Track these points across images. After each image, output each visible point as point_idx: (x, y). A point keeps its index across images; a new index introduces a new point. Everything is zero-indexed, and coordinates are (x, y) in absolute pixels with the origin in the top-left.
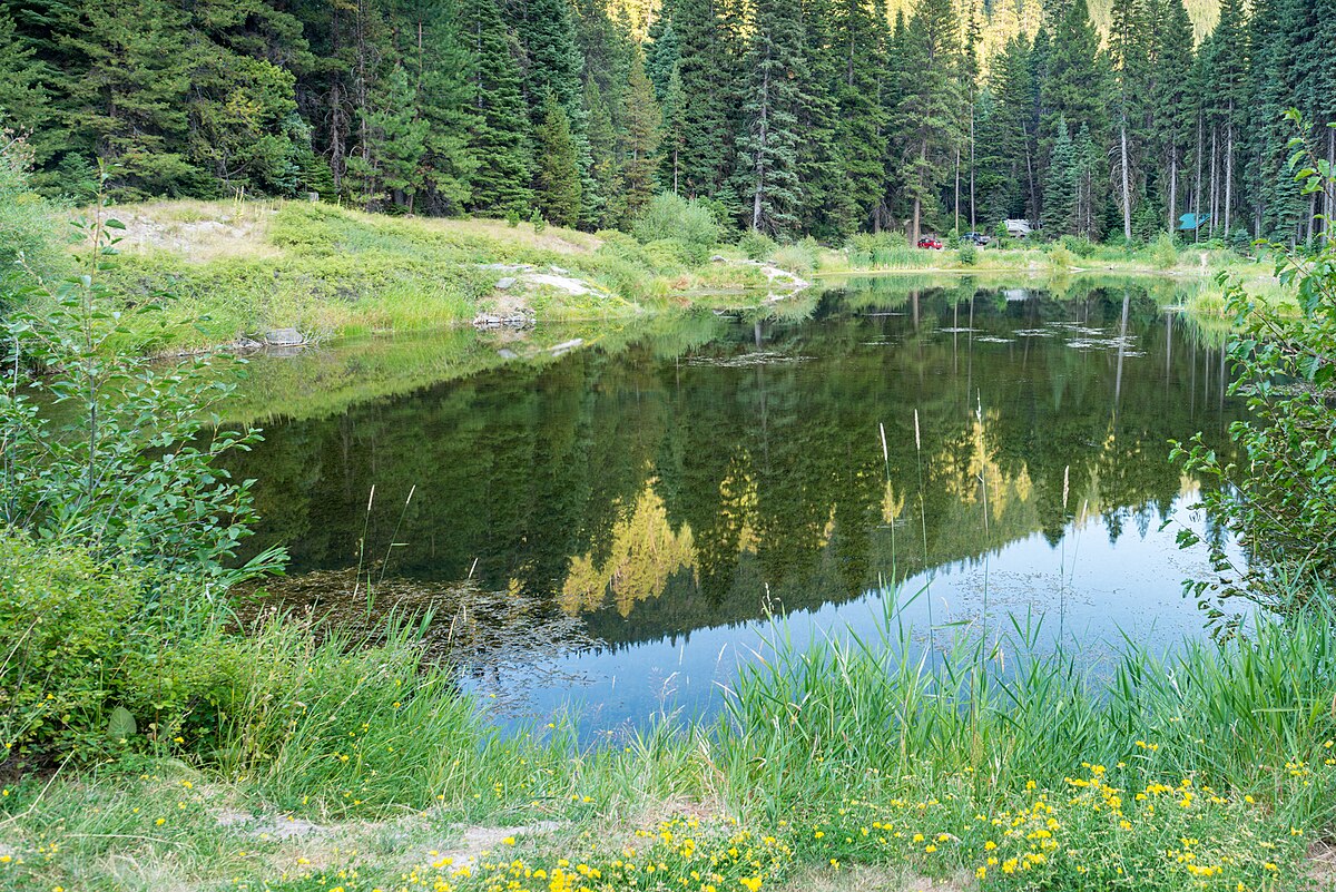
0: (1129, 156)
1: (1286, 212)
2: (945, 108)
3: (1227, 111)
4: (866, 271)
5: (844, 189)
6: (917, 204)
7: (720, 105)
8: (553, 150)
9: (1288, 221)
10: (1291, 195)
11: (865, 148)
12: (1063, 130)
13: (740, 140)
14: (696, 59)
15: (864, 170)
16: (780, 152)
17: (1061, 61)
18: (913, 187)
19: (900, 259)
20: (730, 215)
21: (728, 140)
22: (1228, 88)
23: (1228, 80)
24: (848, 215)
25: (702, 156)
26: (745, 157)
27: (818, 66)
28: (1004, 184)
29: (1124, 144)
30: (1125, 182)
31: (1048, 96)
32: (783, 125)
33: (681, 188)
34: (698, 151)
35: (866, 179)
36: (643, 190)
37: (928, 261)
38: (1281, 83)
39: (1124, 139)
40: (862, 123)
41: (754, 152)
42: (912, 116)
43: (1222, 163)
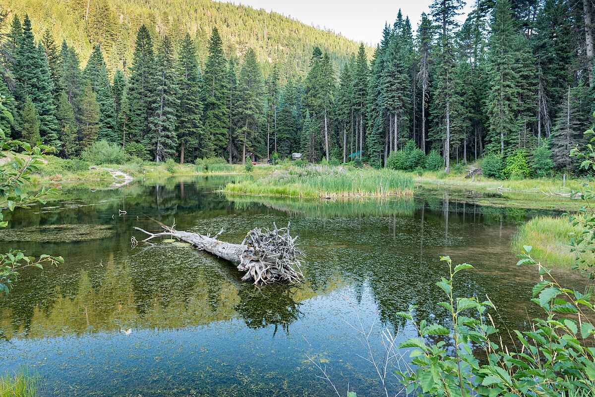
0: (328, 127)
1: (373, 150)
2: (253, 106)
3: (359, 107)
4: (201, 174)
5: (209, 139)
6: (244, 146)
7: (144, 104)
8: (27, 121)
9: (374, 154)
10: (375, 143)
11: (218, 123)
12: (308, 116)
13: (151, 119)
14: (135, 86)
15: (218, 132)
16: (166, 124)
17: (308, 87)
18: (241, 139)
19: (220, 169)
20: (146, 150)
21: (146, 119)
22: (360, 98)
23: (360, 95)
24: (210, 150)
25: (135, 125)
26: (151, 126)
27: (193, 89)
28: (287, 138)
29: (326, 121)
30: (326, 137)
31: (303, 102)
32: (169, 113)
33: (127, 139)
34: (134, 123)
35: (219, 136)
36: (91, 139)
37: (234, 170)
38: (373, 95)
39: (326, 119)
40: (216, 112)
41: (156, 125)
42: (240, 110)
43: (359, 130)
